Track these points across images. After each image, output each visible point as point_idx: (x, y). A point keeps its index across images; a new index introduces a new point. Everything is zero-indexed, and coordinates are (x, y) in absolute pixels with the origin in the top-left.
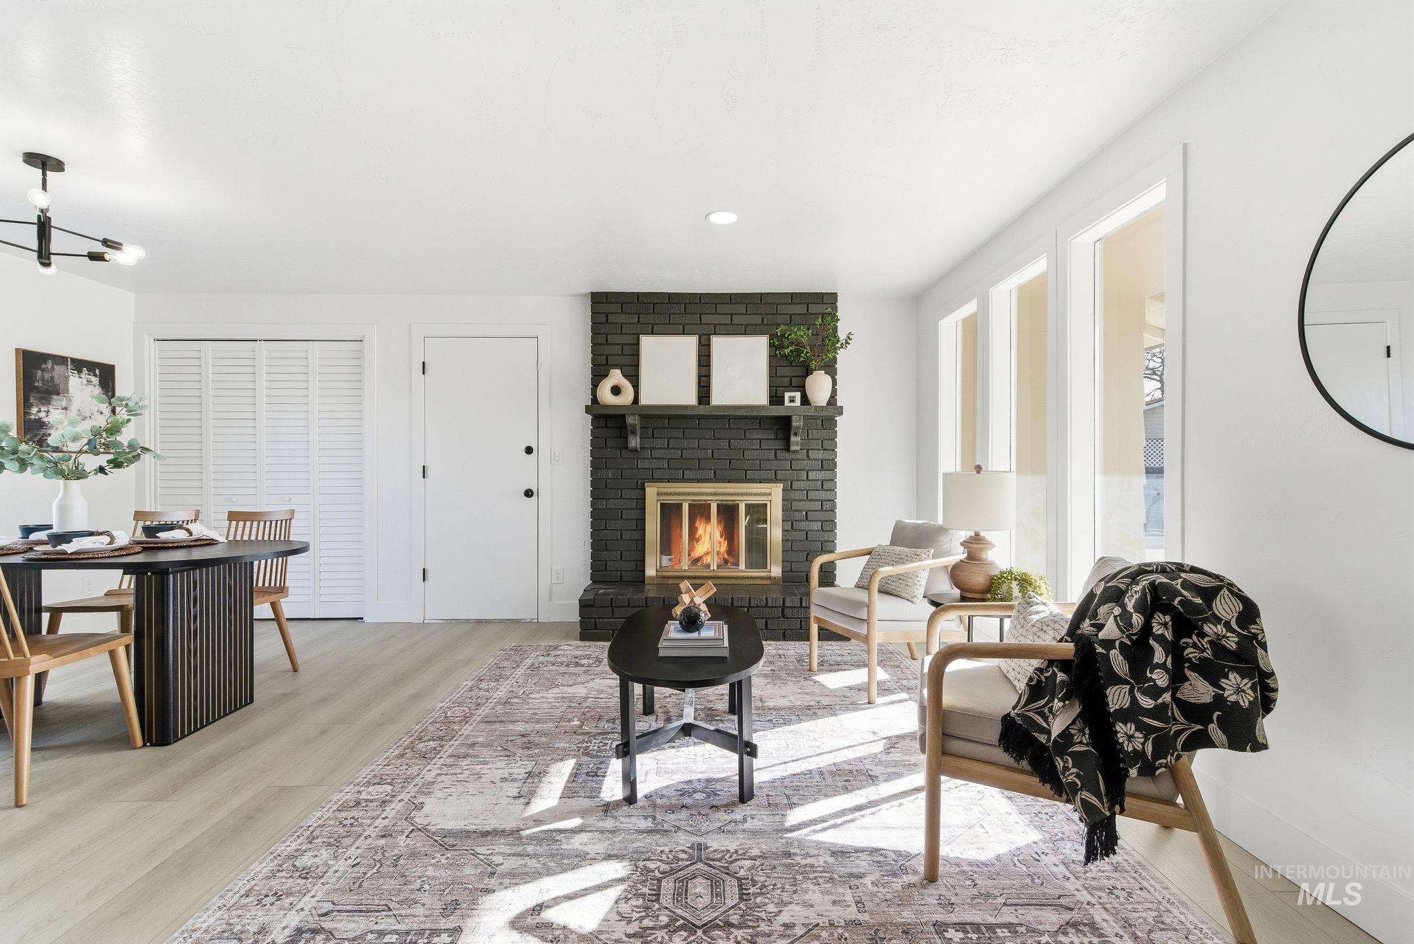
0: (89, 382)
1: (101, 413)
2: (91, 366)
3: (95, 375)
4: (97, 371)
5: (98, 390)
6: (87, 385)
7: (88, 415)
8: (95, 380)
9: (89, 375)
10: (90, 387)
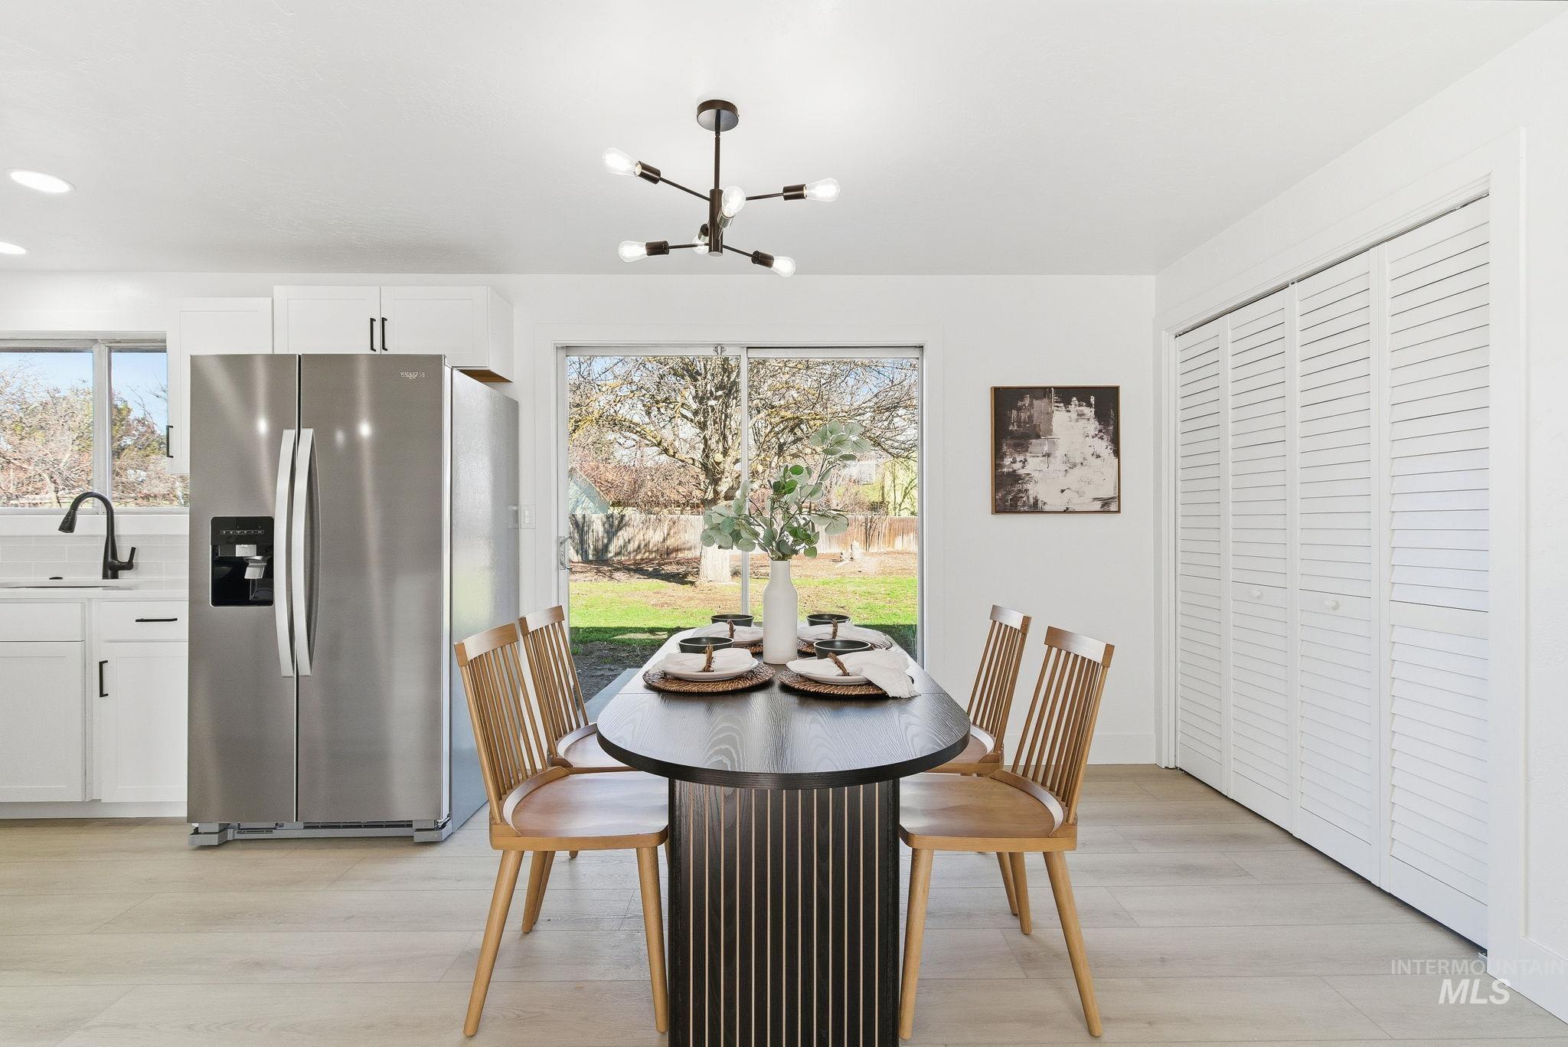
0: (1081, 415)
1: (1098, 456)
2: (1082, 393)
3: (1089, 405)
4: (1092, 399)
5: (1093, 426)
6: (1077, 420)
7: (1078, 460)
8: (1089, 412)
9: (1080, 406)
10: (1082, 423)
